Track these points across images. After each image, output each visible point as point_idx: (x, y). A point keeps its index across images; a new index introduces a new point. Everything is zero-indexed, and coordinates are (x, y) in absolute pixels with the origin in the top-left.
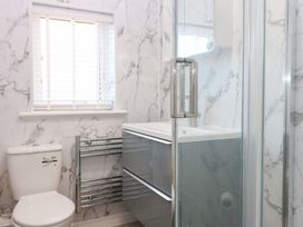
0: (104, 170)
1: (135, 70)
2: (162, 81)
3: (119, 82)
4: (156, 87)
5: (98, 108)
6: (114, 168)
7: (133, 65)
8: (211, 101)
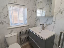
2: (35, 19)
7: (30, 16)
8: (47, 25)
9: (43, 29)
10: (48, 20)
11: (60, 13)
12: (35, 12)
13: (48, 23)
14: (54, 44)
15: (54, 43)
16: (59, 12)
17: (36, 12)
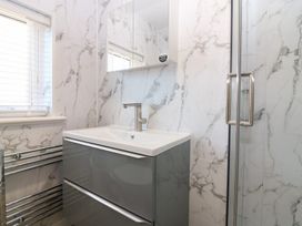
0: (38, 181)
1: (74, 77)
2: (101, 90)
3: (56, 87)
4: (95, 95)
5: (29, 114)
6: (50, 178)
7: (72, 72)
8: (155, 108)
9: (141, 130)
10: (157, 84)
11: (199, 50)
12: (98, 57)
13: (157, 99)
14: (189, 189)
15: (191, 181)
16: (196, 48)
17: (101, 55)
